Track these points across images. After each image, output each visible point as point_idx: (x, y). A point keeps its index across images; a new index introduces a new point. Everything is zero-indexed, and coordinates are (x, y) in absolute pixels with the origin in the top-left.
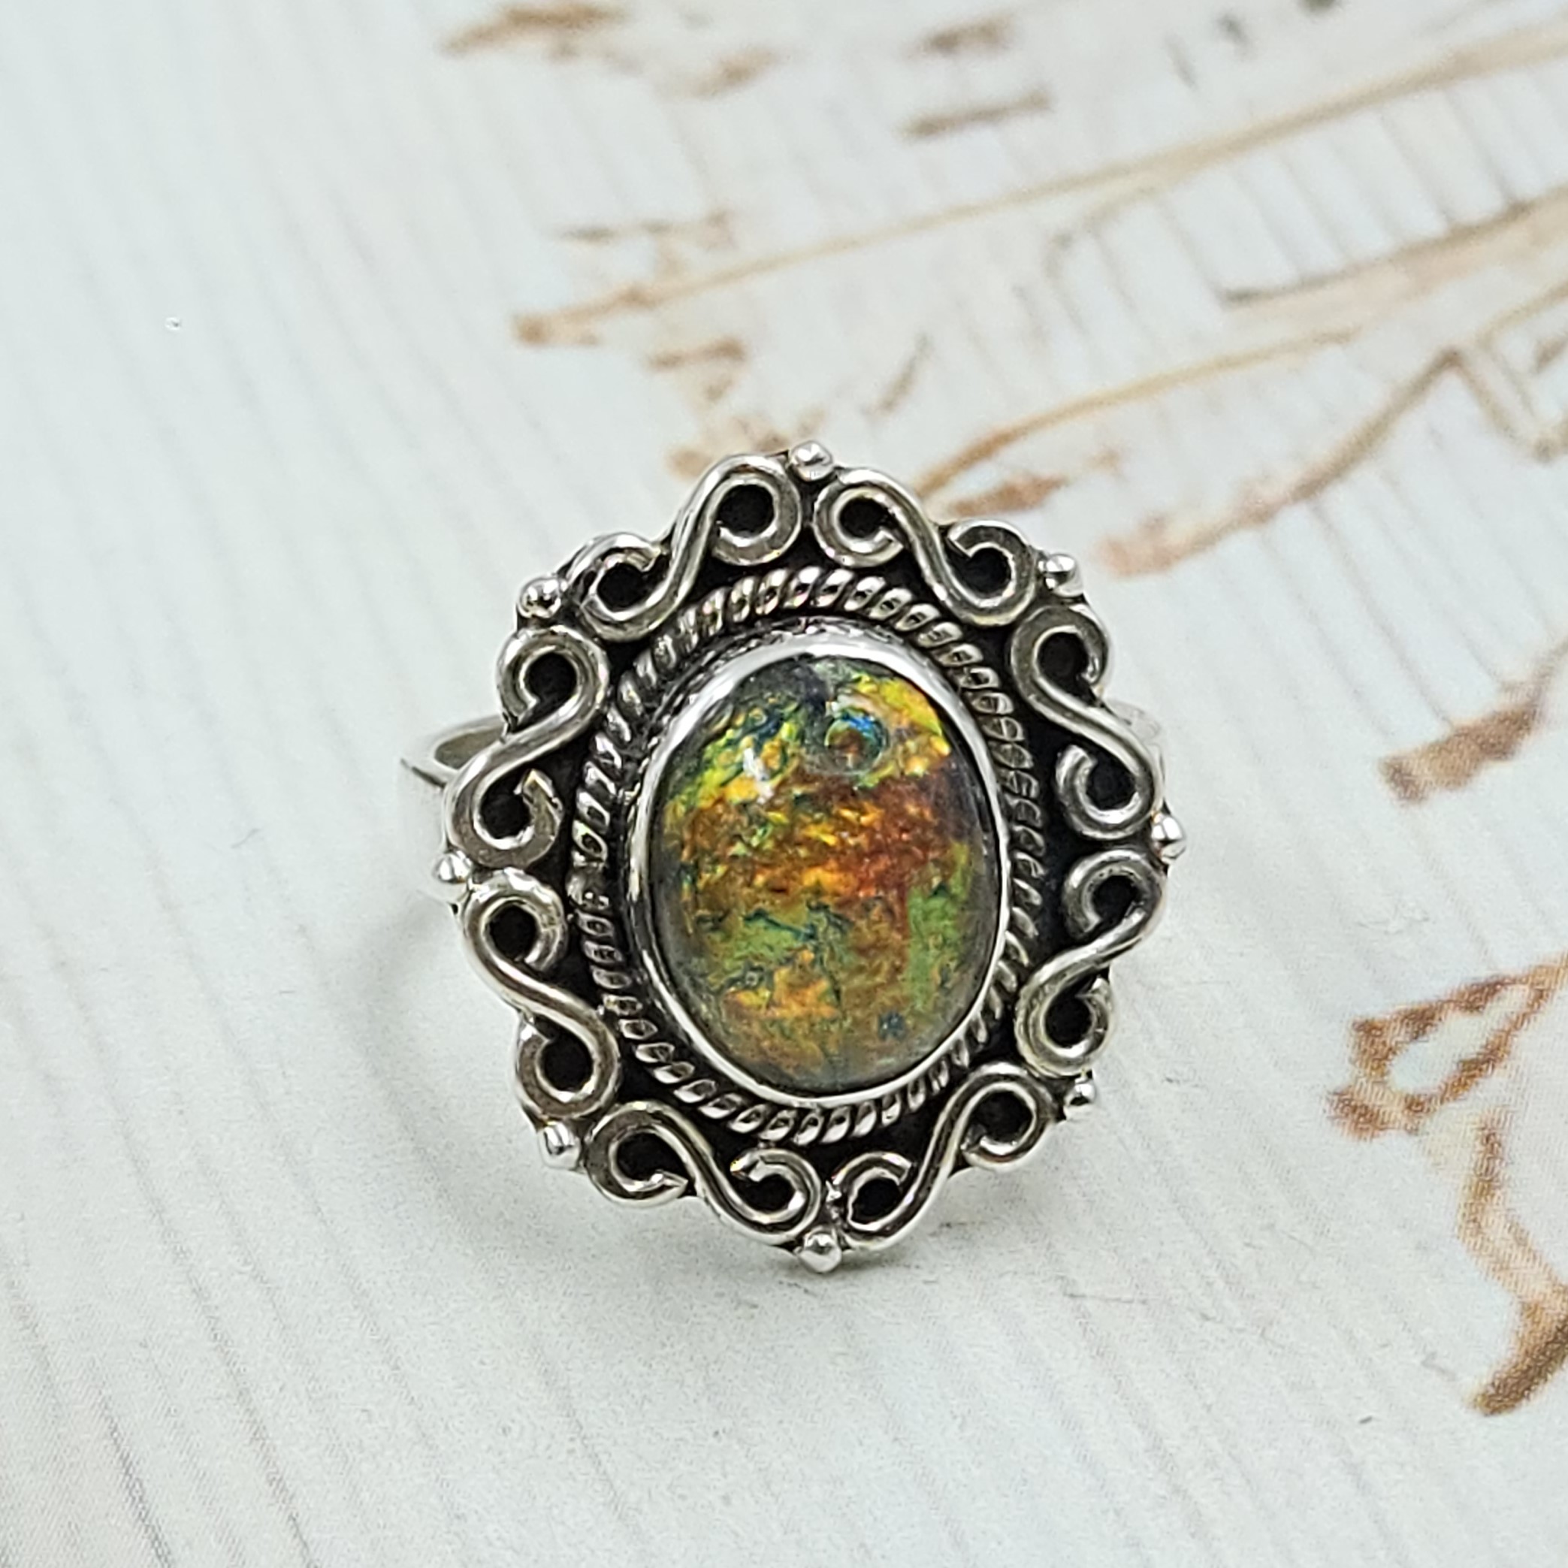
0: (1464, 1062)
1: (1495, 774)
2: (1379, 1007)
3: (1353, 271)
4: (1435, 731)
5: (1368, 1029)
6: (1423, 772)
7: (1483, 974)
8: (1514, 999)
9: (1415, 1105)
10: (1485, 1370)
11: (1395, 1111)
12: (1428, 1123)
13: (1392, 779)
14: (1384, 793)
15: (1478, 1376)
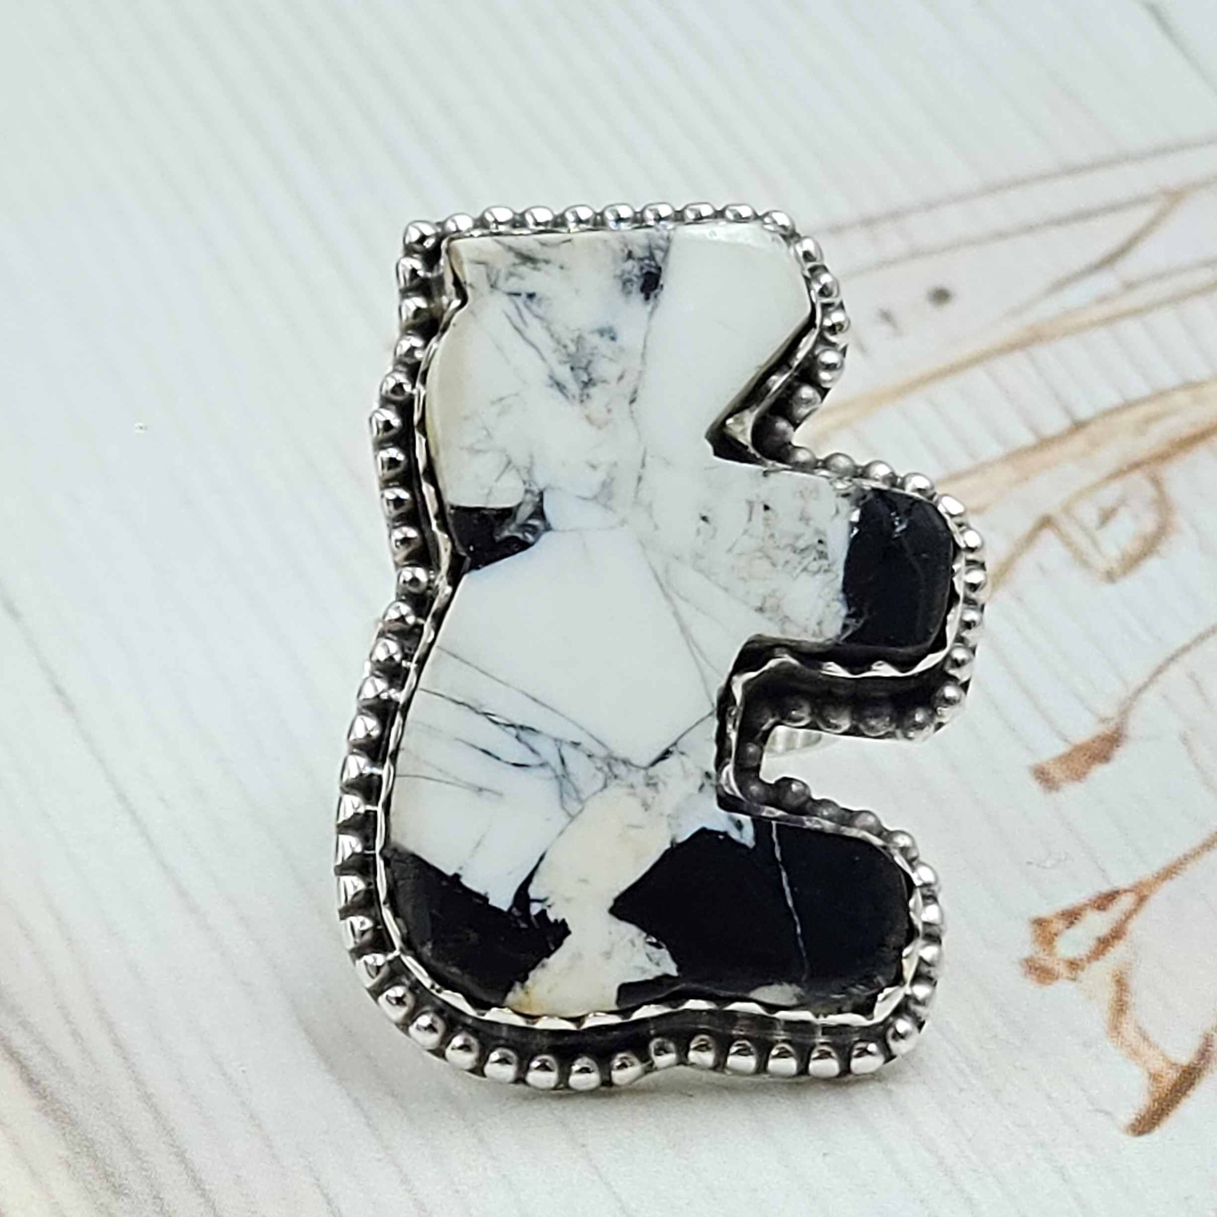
0: (1099, 939)
1: (1099, 771)
2: (1045, 911)
3: (980, 469)
4: (1062, 748)
5: (1040, 923)
6: (1057, 773)
7: (1106, 888)
8: (1126, 902)
9: (1074, 965)
10: (1131, 1110)
11: (1062, 969)
12: (1082, 975)
13: (1038, 778)
14: (1035, 786)
15: (1128, 1115)
